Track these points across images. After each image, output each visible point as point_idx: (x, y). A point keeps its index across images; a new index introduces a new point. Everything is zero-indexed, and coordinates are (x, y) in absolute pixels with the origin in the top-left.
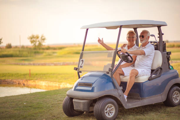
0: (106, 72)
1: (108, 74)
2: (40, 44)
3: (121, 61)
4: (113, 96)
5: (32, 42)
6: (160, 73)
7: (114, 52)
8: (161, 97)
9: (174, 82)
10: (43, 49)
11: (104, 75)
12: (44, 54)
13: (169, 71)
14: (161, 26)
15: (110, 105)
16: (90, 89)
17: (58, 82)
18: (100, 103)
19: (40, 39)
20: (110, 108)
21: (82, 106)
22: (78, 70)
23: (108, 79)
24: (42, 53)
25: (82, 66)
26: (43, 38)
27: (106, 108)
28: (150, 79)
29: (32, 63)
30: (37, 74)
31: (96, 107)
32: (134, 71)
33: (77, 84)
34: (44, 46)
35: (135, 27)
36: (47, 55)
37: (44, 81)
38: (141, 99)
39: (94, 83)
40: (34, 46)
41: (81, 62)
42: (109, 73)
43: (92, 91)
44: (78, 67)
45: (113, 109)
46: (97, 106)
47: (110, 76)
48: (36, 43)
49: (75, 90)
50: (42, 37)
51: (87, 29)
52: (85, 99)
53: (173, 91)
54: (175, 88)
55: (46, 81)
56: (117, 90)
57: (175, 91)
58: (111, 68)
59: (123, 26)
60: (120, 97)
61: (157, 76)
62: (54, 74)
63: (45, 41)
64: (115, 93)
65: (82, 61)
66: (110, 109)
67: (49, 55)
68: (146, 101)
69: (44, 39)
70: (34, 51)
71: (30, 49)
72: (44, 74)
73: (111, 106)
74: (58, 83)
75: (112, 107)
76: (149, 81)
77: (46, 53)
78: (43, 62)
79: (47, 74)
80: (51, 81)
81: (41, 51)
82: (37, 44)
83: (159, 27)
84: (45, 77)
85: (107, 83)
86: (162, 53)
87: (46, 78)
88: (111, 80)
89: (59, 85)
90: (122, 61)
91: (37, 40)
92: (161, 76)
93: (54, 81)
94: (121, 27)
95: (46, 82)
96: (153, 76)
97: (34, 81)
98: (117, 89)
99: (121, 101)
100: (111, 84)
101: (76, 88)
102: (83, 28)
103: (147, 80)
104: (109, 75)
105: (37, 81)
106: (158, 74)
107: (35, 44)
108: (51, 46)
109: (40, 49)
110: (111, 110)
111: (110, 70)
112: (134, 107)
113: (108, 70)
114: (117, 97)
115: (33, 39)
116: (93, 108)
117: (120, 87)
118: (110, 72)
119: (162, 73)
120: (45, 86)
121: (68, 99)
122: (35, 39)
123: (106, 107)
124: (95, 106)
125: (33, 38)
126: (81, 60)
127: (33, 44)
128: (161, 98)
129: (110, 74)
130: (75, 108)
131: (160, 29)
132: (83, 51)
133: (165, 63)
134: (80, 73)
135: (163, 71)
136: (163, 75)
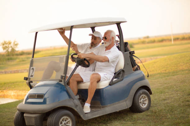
0: (58, 81)
1: (61, 83)
2: (13, 50)
4: (68, 106)
5: (4, 48)
6: (123, 76)
7: (66, 56)
8: (126, 103)
9: (139, 84)
10: (17, 55)
12: (18, 60)
13: (133, 72)
14: (120, 23)
15: (65, 117)
16: (41, 100)
18: (54, 116)
19: (12, 45)
20: (65, 121)
21: (33, 121)
22: (29, 80)
23: (61, 88)
24: (15, 59)
25: (32, 75)
26: (16, 43)
27: (61, 121)
28: (111, 84)
29: (3, 71)
30: (5, 83)
31: (50, 122)
32: (95, 75)
33: (28, 96)
34: (18, 51)
35: (93, 26)
36: (20, 61)
37: (12, 90)
38: (103, 107)
39: (46, 93)
40: (7, 52)
41: (31, 71)
42: (61, 81)
43: (44, 103)
45: (69, 121)
46: (50, 120)
47: (64, 84)
48: (8, 49)
49: (26, 103)
50: (14, 43)
52: (36, 112)
53: (139, 94)
54: (141, 91)
55: (15, 90)
56: (72, 100)
57: (141, 94)
58: (64, 75)
60: (76, 108)
61: (119, 80)
63: (18, 46)
64: (70, 104)
65: (33, 69)
66: (66, 122)
67: (23, 61)
68: (109, 109)
69: (16, 45)
70: (7, 57)
71: (3, 55)
72: (13, 83)
73: (66, 118)
75: (68, 119)
76: (110, 86)
77: (19, 58)
78: (15, 68)
79: (16, 82)
81: (15, 57)
82: (10, 50)
83: (118, 24)
84: (13, 86)
85: (61, 92)
86: (123, 53)
87: (15, 87)
88: (65, 89)
90: (78, 66)
91: (10, 46)
92: (124, 80)
95: (15, 91)
96: (115, 80)
97: (2, 91)
98: (72, 98)
99: (78, 112)
100: (65, 93)
101: (27, 101)
103: (108, 85)
105: (5, 91)
106: (120, 77)
107: (7, 51)
108: (25, 51)
109: (13, 55)
110: (67, 123)
111: (62, 77)
112: (95, 117)
113: (60, 78)
114: (73, 108)
115: (5, 45)
116: (47, 122)
117: (76, 96)
118: (63, 80)
119: (125, 76)
121: (19, 113)
122: (7, 45)
123: (61, 120)
124: (48, 120)
126: (31, 68)
127: (5, 51)
129: (63, 82)
130: (26, 124)
131: (119, 26)
132: (33, 58)
133: (128, 64)
134: (31, 83)
135: (125, 74)
136: (126, 78)
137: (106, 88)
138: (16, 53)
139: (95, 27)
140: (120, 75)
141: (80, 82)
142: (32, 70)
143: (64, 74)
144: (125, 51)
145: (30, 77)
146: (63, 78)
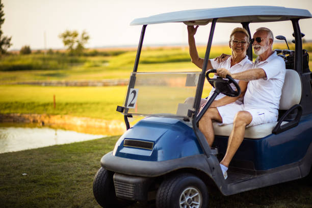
0: (182, 119)
1: (186, 123)
2: (80, 47)
3: (216, 94)
4: (198, 168)
5: (66, 43)
6: (298, 118)
7: (200, 75)
8: (300, 167)
10: (86, 55)
11: (179, 123)
12: (87, 64)
14: (299, 19)
15: (191, 188)
16: (148, 153)
17: (106, 119)
18: (170, 185)
19: (79, 38)
20: (190, 195)
21: (131, 190)
22: (125, 112)
23: (186, 133)
24: (84, 62)
25: (132, 103)
26: (85, 36)
27: (183, 196)
28: (276, 131)
29: (63, 80)
30: (67, 104)
31: (162, 195)
32: (244, 114)
33: (123, 141)
34: (88, 49)
35: (245, 21)
37: (79, 116)
38: (258, 174)
39: (157, 141)
40: (69, 51)
41: (131, 95)
42: (188, 120)
43: (153, 158)
44: (126, 105)
45: (197, 196)
46: (163, 191)
47: (192, 127)
48: (73, 45)
50: (83, 34)
51: (145, 27)
52: (138, 175)
55: (83, 116)
56: (206, 157)
58: (193, 110)
59: (218, 20)
60: (211, 172)
61: (291, 124)
62: (98, 103)
64: (201, 164)
65: (134, 92)
66: (191, 198)
67: (96, 66)
68: (268, 178)
69: (86, 38)
70: (70, 58)
71: (63, 54)
73: (192, 190)
74: (104, 121)
75: (195, 192)
76: (274, 135)
77: (89, 61)
79: (86, 103)
80: (92, 118)
81: (82, 58)
82: (75, 46)
83: (295, 20)
84: (81, 110)
85: (185, 140)
86: (301, 75)
87: (84, 111)
88: (193, 135)
91: (76, 39)
92: (299, 125)
93: (97, 118)
94: (214, 21)
95: (84, 119)
96: (283, 123)
97: (61, 117)
98: (206, 154)
99: (214, 180)
100: (193, 143)
101: (121, 151)
103: (270, 133)
104: (190, 124)
105: (66, 117)
106: (293, 119)
107: (71, 47)
108: (100, 50)
109: (80, 55)
110: (193, 199)
111: (190, 112)
112: (243, 190)
113: (186, 114)
114: (206, 172)
116: (156, 193)
117: (212, 151)
118: (191, 119)
119: (302, 118)
120: (82, 126)
122: (70, 38)
123: (183, 193)
124: (159, 192)
125: (67, 37)
127: (67, 47)
128: (299, 170)
129: (191, 122)
130: (117, 194)
131: (296, 25)
132: (135, 73)
133: (307, 96)
134: (128, 118)
135: (303, 113)
136: (303, 121)
137: (266, 139)
138: (85, 52)
139: (249, 23)
140: (292, 115)
142: (133, 94)
143: (194, 107)
144: (304, 72)
145: (128, 107)
146: (193, 114)
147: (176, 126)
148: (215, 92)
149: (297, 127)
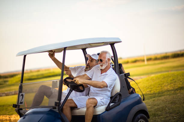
0: (52, 108)
1: (55, 110)
6: (119, 100)
7: (60, 81)
9: (136, 108)
11: (50, 110)
13: (129, 96)
14: (114, 43)
23: (55, 116)
25: (22, 102)
28: (108, 109)
35: (84, 47)
41: (21, 97)
42: (55, 108)
47: (58, 112)
51: (25, 56)
53: (137, 119)
54: (139, 116)
57: (139, 119)
58: (58, 102)
59: (67, 48)
61: (116, 104)
65: (22, 95)
67: (1, 84)
76: (107, 112)
83: (112, 45)
85: (55, 120)
86: (119, 75)
88: (59, 116)
89: (9, 118)
90: (72, 91)
94: (65, 49)
96: (111, 104)
100: (59, 121)
102: (19, 55)
103: (105, 111)
104: (57, 110)
106: (117, 102)
111: (56, 103)
113: (54, 105)
118: (57, 107)
119: (122, 100)
126: (21, 94)
131: (113, 47)
132: (22, 84)
133: (124, 87)
134: (20, 111)
135: (122, 97)
136: (123, 102)
137: (102, 114)
139: (86, 48)
140: (116, 99)
141: (74, 108)
142: (22, 96)
143: (58, 100)
145: (19, 104)
146: (58, 104)
147: (49, 112)
148: (70, 90)
149: (120, 105)
